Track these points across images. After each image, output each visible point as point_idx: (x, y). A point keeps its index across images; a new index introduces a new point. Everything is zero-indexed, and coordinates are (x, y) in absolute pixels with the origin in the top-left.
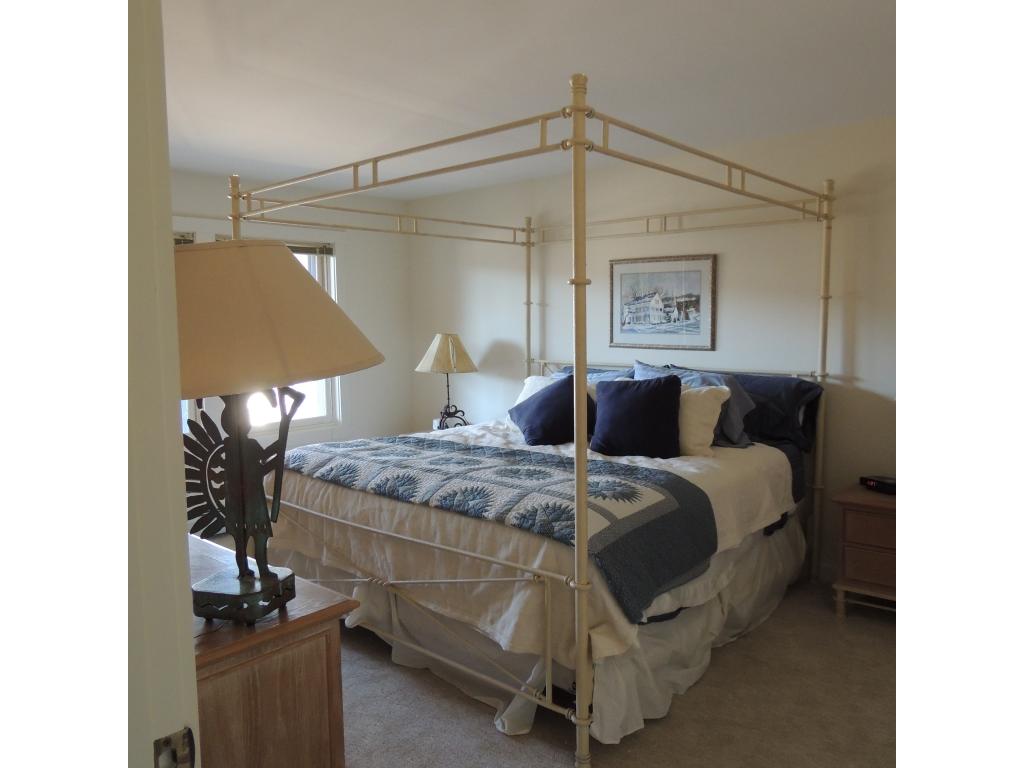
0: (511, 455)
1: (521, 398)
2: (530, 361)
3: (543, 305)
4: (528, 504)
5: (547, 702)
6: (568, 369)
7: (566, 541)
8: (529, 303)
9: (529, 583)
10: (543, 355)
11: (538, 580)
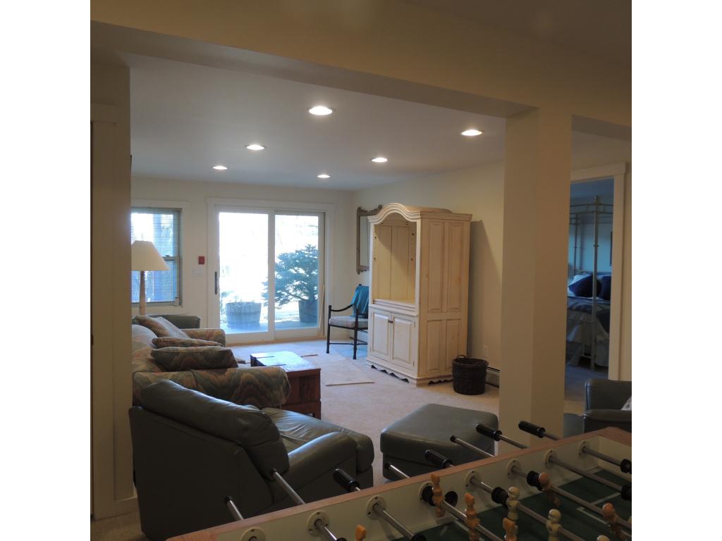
0: (572, 298)
1: (573, 282)
2: (575, 270)
3: (582, 248)
4: (579, 305)
5: (583, 355)
6: (592, 274)
7: (590, 312)
8: (576, 247)
9: (579, 323)
10: (581, 268)
11: (582, 323)
